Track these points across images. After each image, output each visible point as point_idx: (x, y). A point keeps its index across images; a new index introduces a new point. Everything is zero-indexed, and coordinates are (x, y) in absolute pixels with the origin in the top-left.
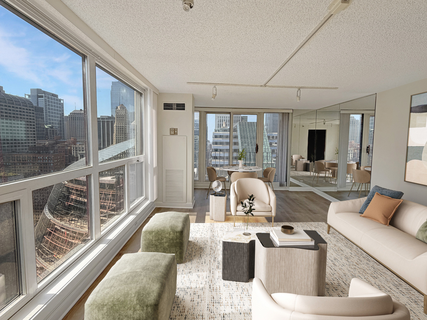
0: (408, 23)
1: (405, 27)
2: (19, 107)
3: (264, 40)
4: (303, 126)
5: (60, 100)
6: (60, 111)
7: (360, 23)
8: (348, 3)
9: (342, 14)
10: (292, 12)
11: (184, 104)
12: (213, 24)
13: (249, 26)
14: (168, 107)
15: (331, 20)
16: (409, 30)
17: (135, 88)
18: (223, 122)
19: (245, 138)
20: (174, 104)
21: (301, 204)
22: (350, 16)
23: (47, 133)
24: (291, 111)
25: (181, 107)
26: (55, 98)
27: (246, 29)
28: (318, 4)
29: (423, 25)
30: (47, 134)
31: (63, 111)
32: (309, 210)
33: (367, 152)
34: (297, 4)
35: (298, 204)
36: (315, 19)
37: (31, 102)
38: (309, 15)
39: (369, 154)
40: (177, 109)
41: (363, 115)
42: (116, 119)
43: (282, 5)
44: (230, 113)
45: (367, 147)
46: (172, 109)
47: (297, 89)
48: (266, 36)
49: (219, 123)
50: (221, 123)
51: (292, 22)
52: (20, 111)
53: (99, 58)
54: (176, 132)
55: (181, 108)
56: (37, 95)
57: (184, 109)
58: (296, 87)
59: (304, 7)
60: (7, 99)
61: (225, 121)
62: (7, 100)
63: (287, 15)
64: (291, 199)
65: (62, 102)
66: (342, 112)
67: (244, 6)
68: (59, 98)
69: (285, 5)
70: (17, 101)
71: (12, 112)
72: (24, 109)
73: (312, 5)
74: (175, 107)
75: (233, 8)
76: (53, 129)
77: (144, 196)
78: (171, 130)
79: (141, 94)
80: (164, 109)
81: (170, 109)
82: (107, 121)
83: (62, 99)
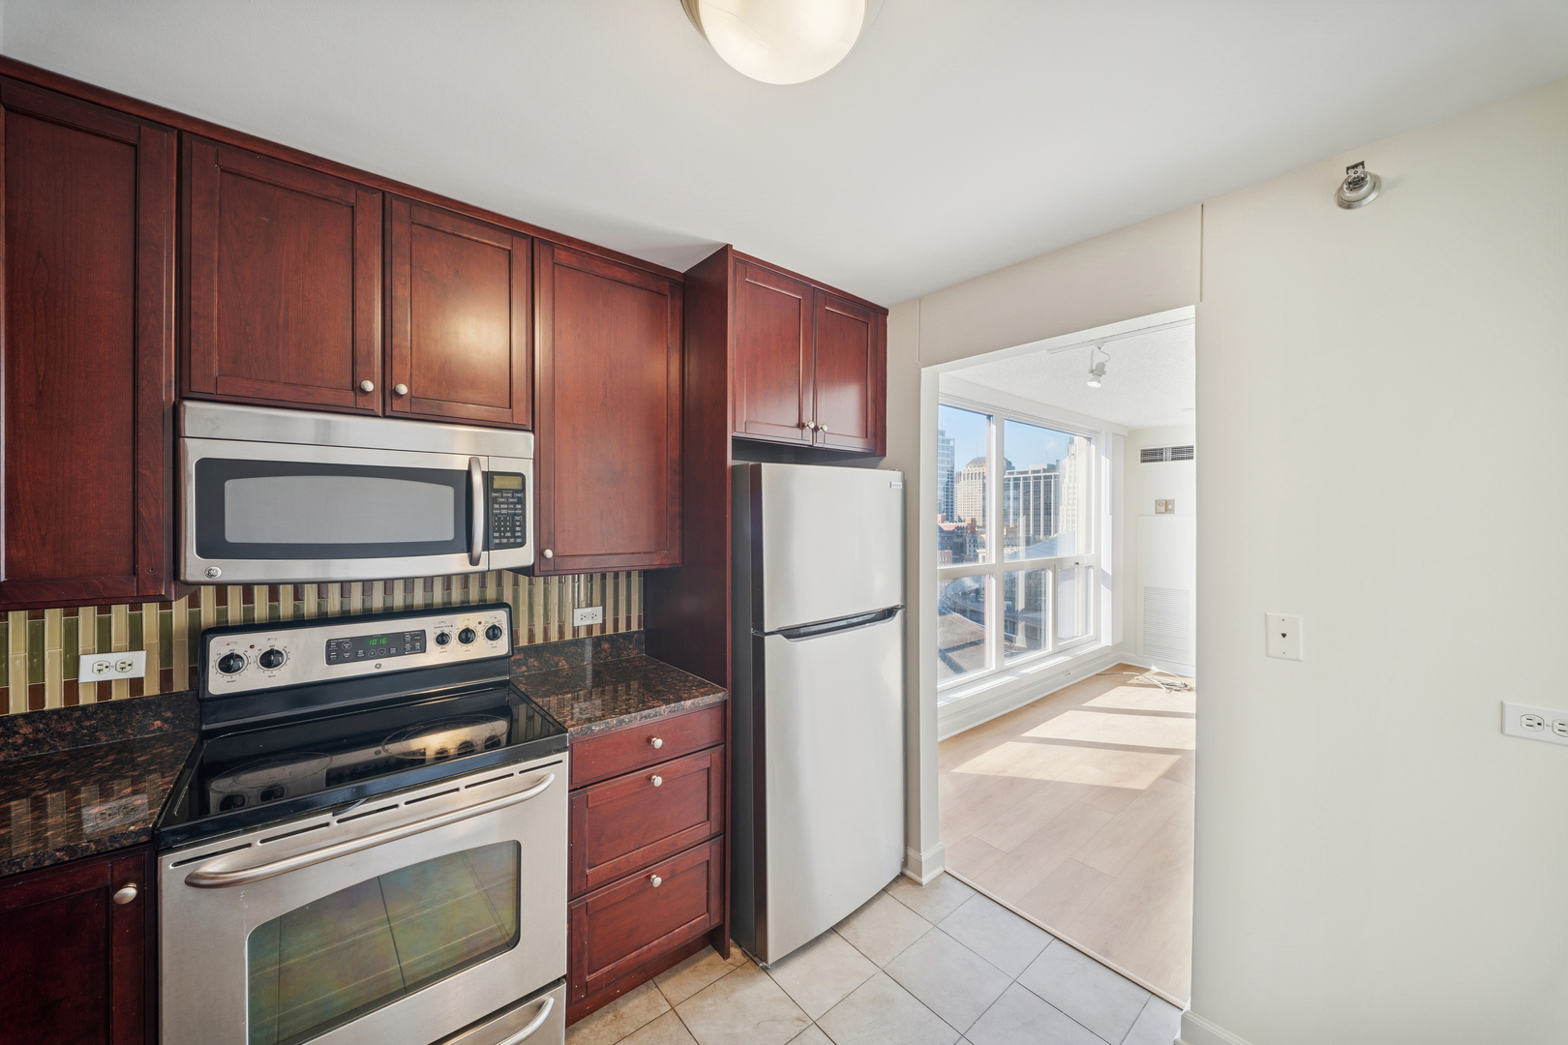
5: (948, 441)
11: (1191, 447)
14: (1151, 456)
17: (1076, 433)
20: (1165, 449)
25: (1183, 453)
31: (953, 461)
40: (1173, 459)
46: (1162, 460)
54: (1170, 507)
55: (1185, 455)
57: (1191, 458)
65: (952, 443)
74: (1169, 455)
77: (1091, 632)
78: (1158, 503)
79: (1089, 439)
80: (1143, 461)
81: (1156, 460)
82: (1046, 477)
83: (952, 437)
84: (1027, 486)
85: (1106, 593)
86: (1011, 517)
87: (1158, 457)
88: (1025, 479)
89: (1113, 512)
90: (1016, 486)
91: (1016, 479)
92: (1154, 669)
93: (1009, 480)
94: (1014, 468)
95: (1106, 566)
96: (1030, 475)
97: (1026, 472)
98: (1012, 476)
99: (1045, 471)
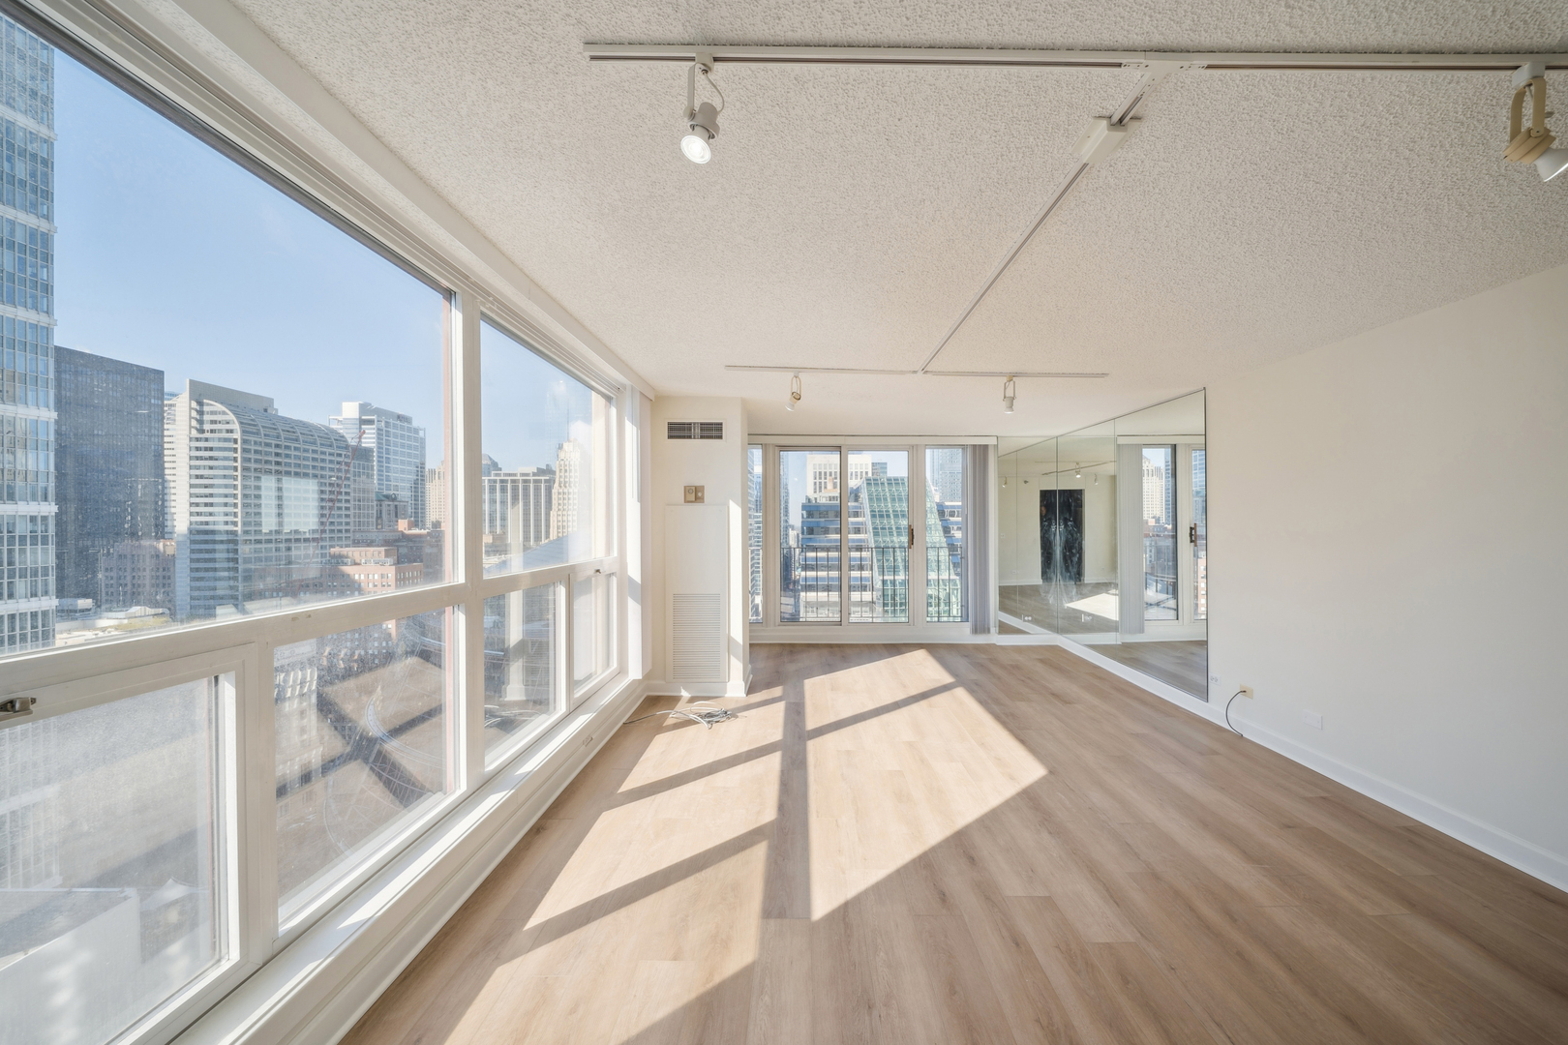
0: (1279, 190)
1: (1271, 201)
2: (293, 445)
3: (913, 241)
4: (1026, 482)
5: (416, 431)
6: (416, 456)
7: (1157, 191)
8: (1126, 130)
9: (1111, 166)
10: (981, 160)
11: (721, 424)
12: (780, 199)
13: (872, 202)
14: (679, 431)
15: (1082, 181)
16: (1282, 211)
17: (593, 384)
18: (825, 479)
19: (879, 500)
20: (695, 424)
21: (1029, 678)
22: (1131, 171)
23: (381, 513)
24: (992, 441)
25: (712, 431)
26: (405, 424)
27: (867, 211)
28: (1047, 138)
29: (1316, 197)
30: (381, 517)
31: (423, 456)
32: (1053, 694)
33: (1191, 541)
34: (993, 138)
35: (1023, 678)
36: (1041, 180)
37: (343, 437)
38: (1025, 168)
39: (1196, 546)
40: (702, 437)
41: (1174, 447)
42: (557, 474)
43: (955, 139)
44: (838, 448)
45: (1191, 529)
46: (690, 437)
47: (1005, 379)
48: (918, 230)
49: (818, 481)
50: (823, 481)
51: (983, 187)
52: (314, 459)
53: (491, 299)
54: (700, 494)
55: (714, 433)
56: (360, 418)
57: (720, 437)
58: (1001, 374)
59: (1012, 145)
60: (263, 427)
61: (831, 475)
62: (262, 429)
63: (968, 169)
64: (1003, 667)
65: (421, 434)
66: (1122, 441)
67: (856, 145)
68: (415, 424)
69: (964, 141)
70: (307, 435)
71: (292, 461)
72: (323, 453)
73: (1031, 139)
74: (698, 431)
75: (828, 151)
76: (396, 503)
77: (614, 664)
78: (688, 490)
79: (608, 399)
80: (670, 437)
81: (684, 437)
82: (535, 481)
83: (422, 427)
84: (515, 489)
85: (634, 609)
86: (498, 522)
87: (686, 433)
88: (513, 481)
89: (642, 498)
90: (504, 490)
91: (502, 481)
92: (685, 694)
93: (495, 481)
94: (500, 469)
95: (634, 571)
96: (518, 478)
97: (515, 475)
98: (498, 478)
99: (534, 474)
